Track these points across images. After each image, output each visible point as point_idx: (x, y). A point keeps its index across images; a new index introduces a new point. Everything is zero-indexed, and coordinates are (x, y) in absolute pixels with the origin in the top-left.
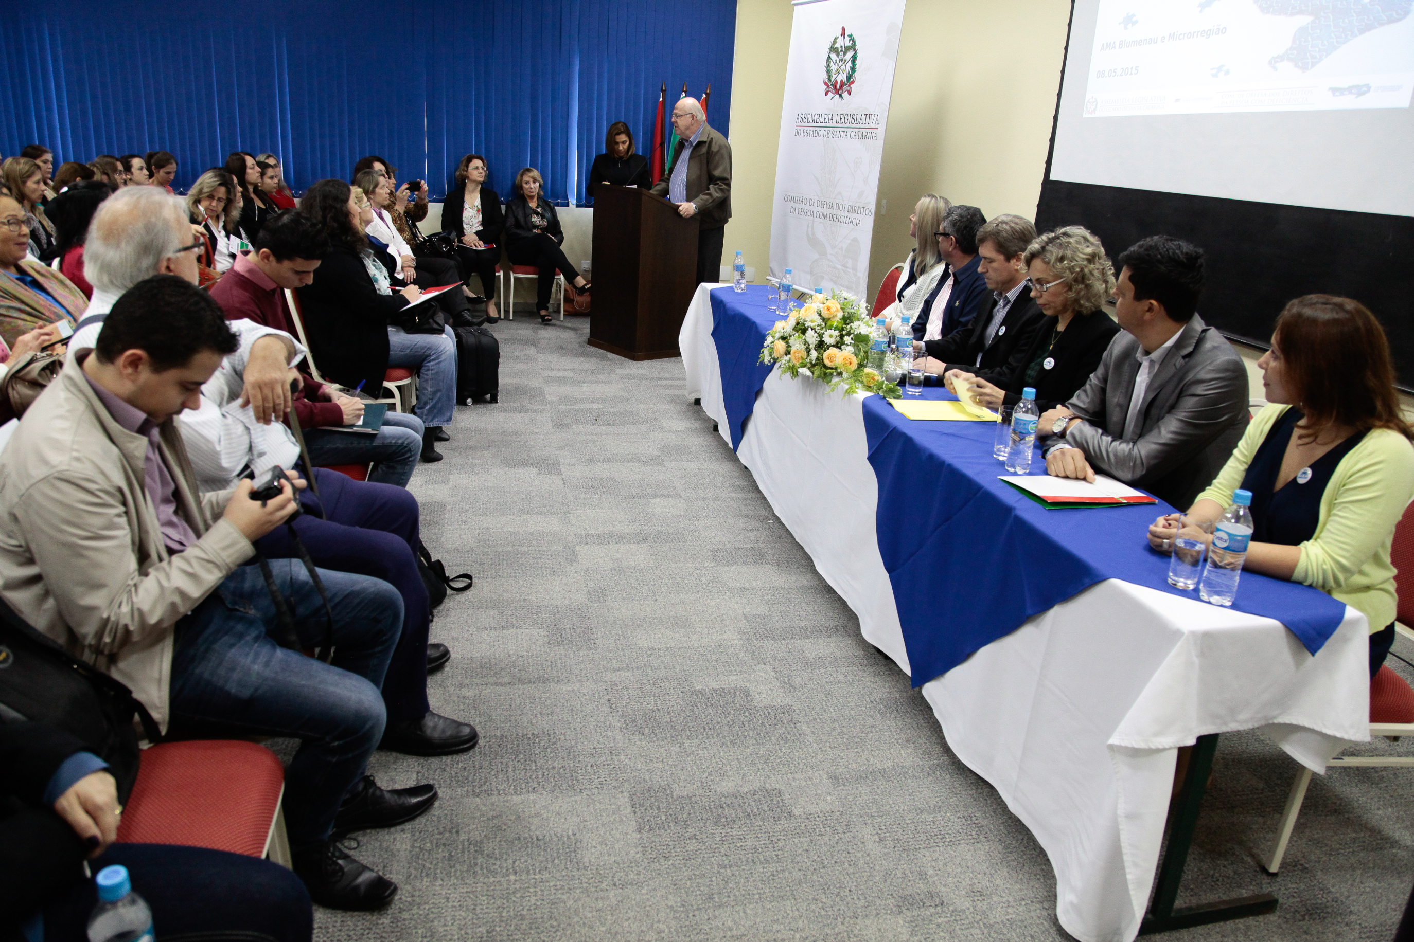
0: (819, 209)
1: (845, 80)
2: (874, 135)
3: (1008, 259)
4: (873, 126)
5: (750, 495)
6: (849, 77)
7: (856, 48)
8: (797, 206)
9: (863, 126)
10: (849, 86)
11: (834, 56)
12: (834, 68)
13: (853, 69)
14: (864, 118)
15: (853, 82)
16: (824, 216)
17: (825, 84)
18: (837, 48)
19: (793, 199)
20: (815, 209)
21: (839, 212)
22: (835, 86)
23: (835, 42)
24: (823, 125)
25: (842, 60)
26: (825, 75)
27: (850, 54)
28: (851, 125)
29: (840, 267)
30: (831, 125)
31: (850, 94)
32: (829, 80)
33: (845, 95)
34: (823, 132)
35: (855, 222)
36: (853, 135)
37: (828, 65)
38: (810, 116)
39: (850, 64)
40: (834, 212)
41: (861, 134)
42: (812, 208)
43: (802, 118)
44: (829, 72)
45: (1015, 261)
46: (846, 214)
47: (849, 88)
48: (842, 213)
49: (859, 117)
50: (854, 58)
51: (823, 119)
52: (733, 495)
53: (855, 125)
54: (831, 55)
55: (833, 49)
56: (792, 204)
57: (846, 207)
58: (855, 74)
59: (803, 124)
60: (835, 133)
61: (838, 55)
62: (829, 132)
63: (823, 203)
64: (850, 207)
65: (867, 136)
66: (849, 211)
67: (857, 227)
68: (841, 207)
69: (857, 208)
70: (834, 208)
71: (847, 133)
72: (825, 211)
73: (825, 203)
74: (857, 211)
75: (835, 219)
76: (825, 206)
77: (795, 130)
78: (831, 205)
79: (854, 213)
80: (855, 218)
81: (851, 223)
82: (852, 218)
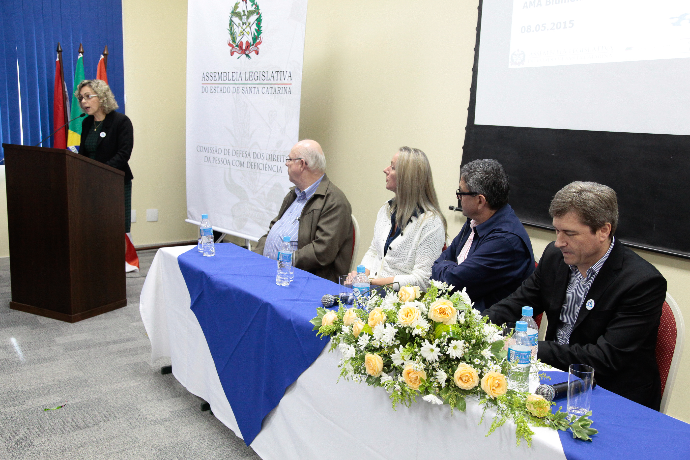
0: (235, 158)
1: (251, 41)
2: (288, 89)
3: (594, 231)
4: (286, 82)
6: (255, 38)
7: (260, 12)
8: (211, 155)
9: (275, 82)
10: (256, 46)
11: (236, 20)
12: (237, 30)
13: (259, 31)
14: (275, 75)
15: (260, 43)
16: (241, 164)
17: (230, 45)
18: (239, 13)
19: (205, 150)
20: (231, 158)
21: (257, 160)
22: (240, 47)
23: (236, 6)
24: (233, 82)
25: (246, 23)
26: (229, 37)
27: (254, 18)
28: (262, 82)
29: (264, 210)
30: (240, 82)
31: (257, 53)
32: (234, 40)
33: (253, 54)
34: (232, 89)
35: (275, 169)
36: (265, 90)
37: (231, 29)
38: (217, 75)
39: (254, 27)
40: (252, 160)
41: (273, 90)
42: (227, 157)
43: (207, 76)
44: (232, 34)
45: (600, 232)
46: (265, 162)
47: (256, 49)
48: (261, 161)
49: (270, 75)
50: (259, 22)
51: (231, 77)
53: (266, 82)
54: (233, 19)
55: (234, 13)
56: (205, 154)
57: (265, 156)
58: (262, 36)
59: (209, 82)
60: (245, 89)
61: (241, 19)
62: (238, 88)
63: (239, 152)
64: (268, 155)
65: (281, 91)
66: (268, 159)
67: (278, 173)
68: (259, 155)
69: (277, 156)
70: (252, 156)
71: (259, 89)
72: (242, 159)
73: (241, 152)
74: (276, 159)
75: (253, 167)
76: (241, 155)
77: (201, 88)
78: (247, 154)
79: (273, 160)
80: (276, 166)
81: (271, 170)
82: (271, 165)
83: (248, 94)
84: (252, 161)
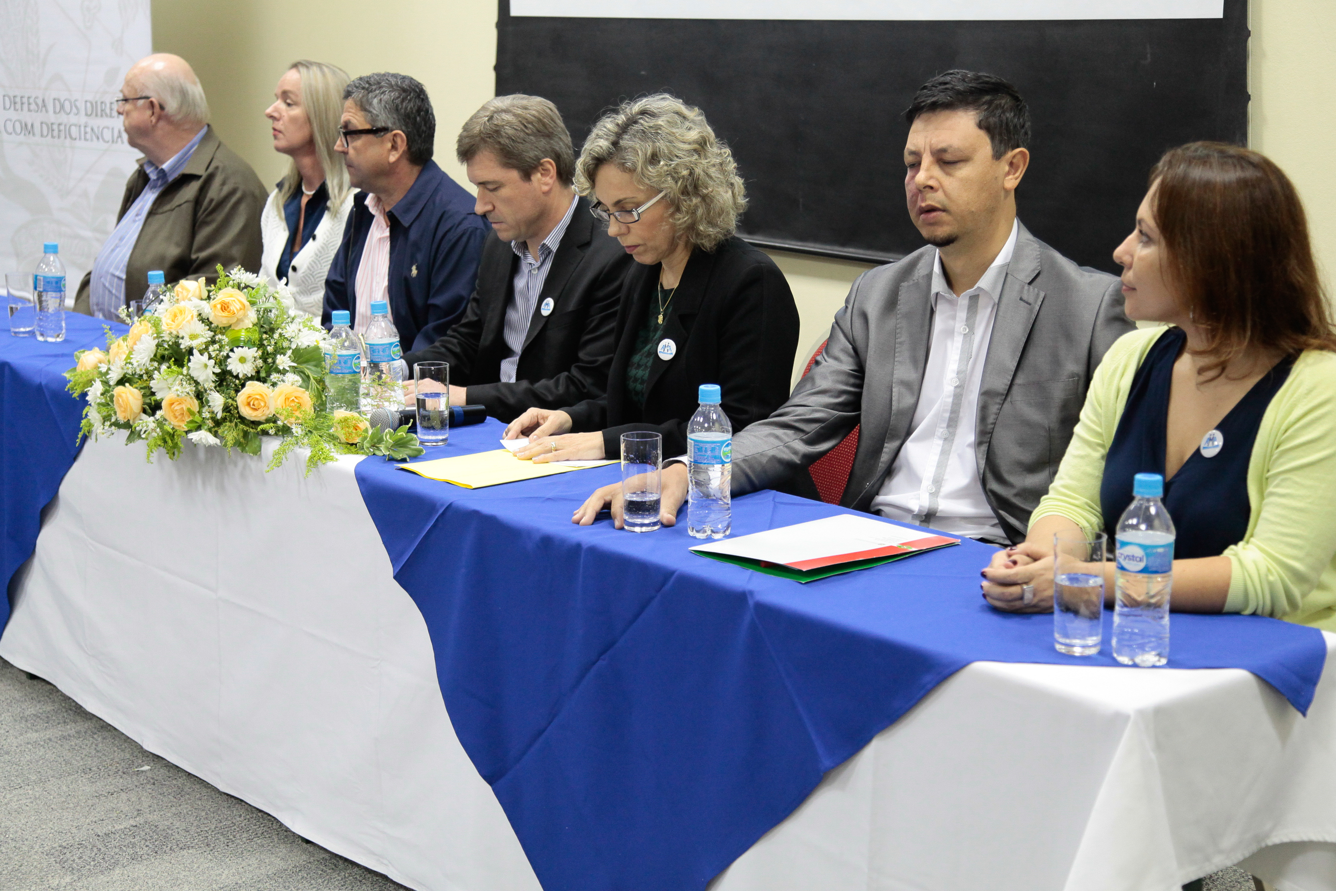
0: (11, 114)
3: (527, 174)
5: (71, 729)
16: (27, 129)
21: (63, 118)
29: (88, 234)
35: (107, 135)
40: (52, 117)
45: (539, 175)
46: (83, 119)
48: (73, 119)
52: (33, 736)
57: (81, 105)
63: (18, 100)
64: (89, 105)
66: (89, 113)
67: (114, 145)
68: (67, 106)
69: (108, 105)
70: (51, 109)
72: (27, 117)
73: (25, 100)
74: (108, 111)
75: (56, 133)
76: (25, 107)
78: (40, 103)
79: (102, 116)
80: (108, 128)
81: (98, 138)
82: (98, 127)
84: (53, 120)
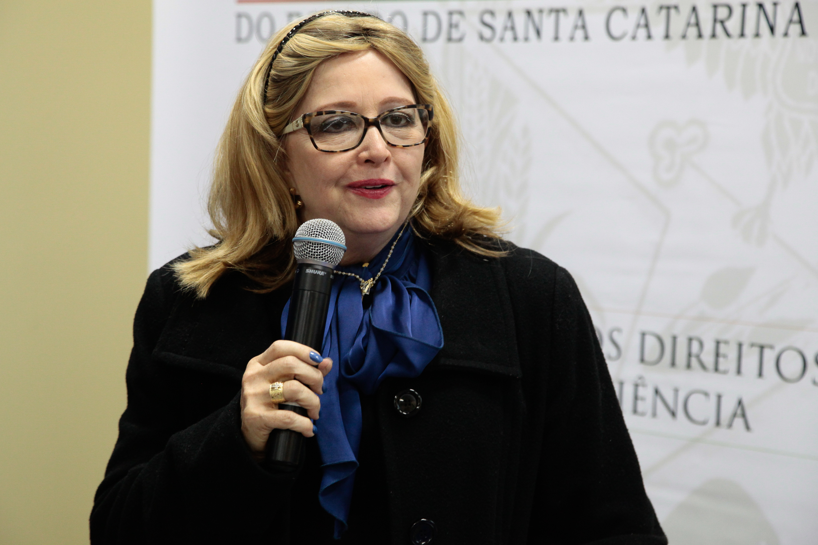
62: (456, 18)
65: (733, 25)
67: (723, 431)
69: (709, 346)
71: (589, 18)
74: (708, 358)
77: (233, 20)
79: (689, 366)
80: (706, 394)
81: (673, 414)
82: (676, 391)
83: (521, 44)
